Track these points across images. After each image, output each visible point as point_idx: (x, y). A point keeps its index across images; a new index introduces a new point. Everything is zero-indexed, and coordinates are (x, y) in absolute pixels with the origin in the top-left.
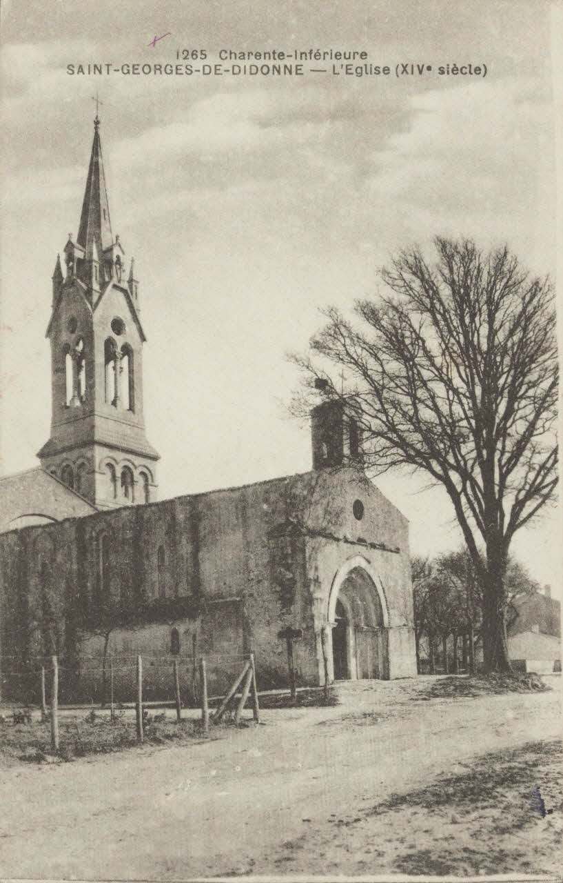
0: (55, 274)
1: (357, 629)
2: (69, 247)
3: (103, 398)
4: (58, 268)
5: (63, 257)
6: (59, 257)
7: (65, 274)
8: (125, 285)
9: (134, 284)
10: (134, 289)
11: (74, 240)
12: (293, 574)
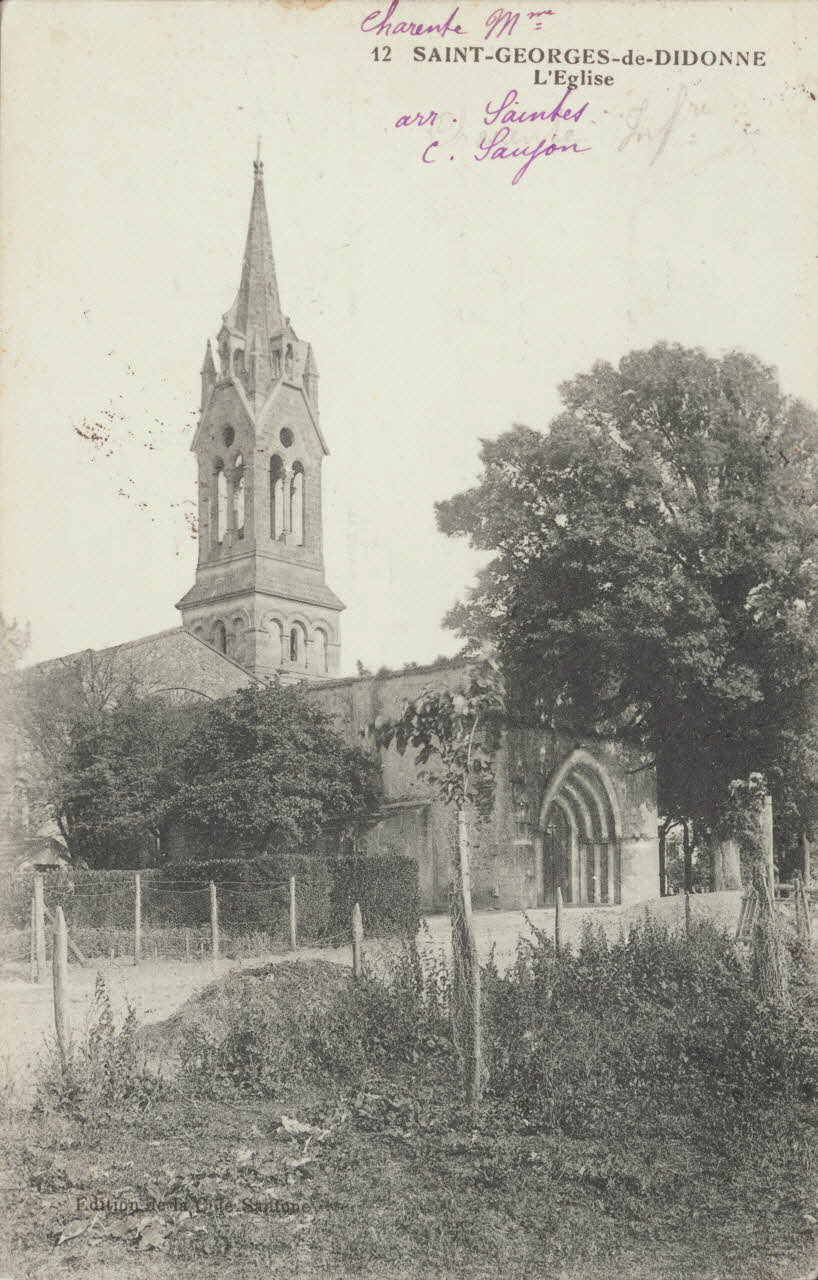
0: (205, 367)
1: (582, 840)
2: (224, 335)
3: (269, 531)
4: (209, 361)
5: (215, 345)
6: (209, 346)
7: (218, 368)
8: (298, 381)
9: (311, 378)
10: (311, 384)
11: (231, 324)
12: (494, 775)
